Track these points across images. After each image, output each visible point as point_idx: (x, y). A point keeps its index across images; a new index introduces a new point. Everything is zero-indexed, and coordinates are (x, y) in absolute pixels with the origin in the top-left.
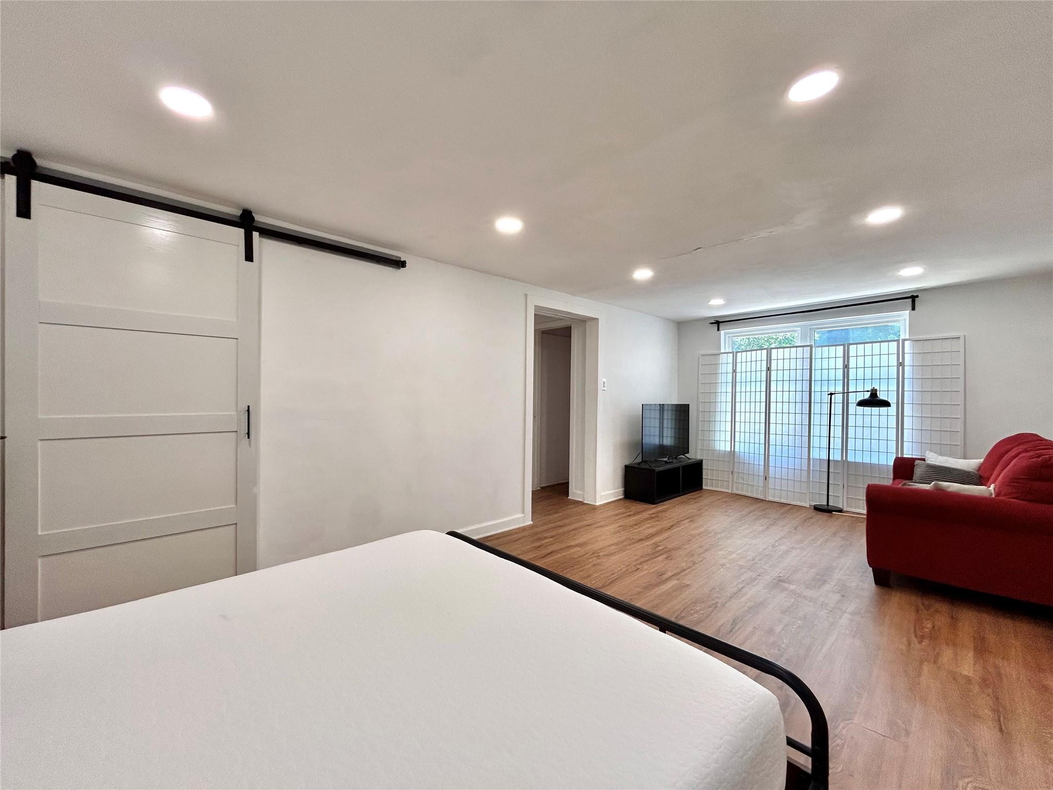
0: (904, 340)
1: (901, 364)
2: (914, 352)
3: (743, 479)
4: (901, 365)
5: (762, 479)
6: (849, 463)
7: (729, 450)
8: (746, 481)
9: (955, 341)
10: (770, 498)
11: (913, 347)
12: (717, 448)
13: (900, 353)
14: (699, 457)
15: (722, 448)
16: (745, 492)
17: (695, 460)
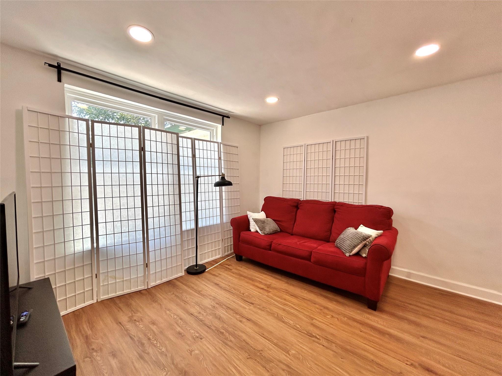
0: (220, 143)
2: (224, 152)
4: (220, 159)
7: (90, 249)
11: (224, 149)
13: (219, 151)
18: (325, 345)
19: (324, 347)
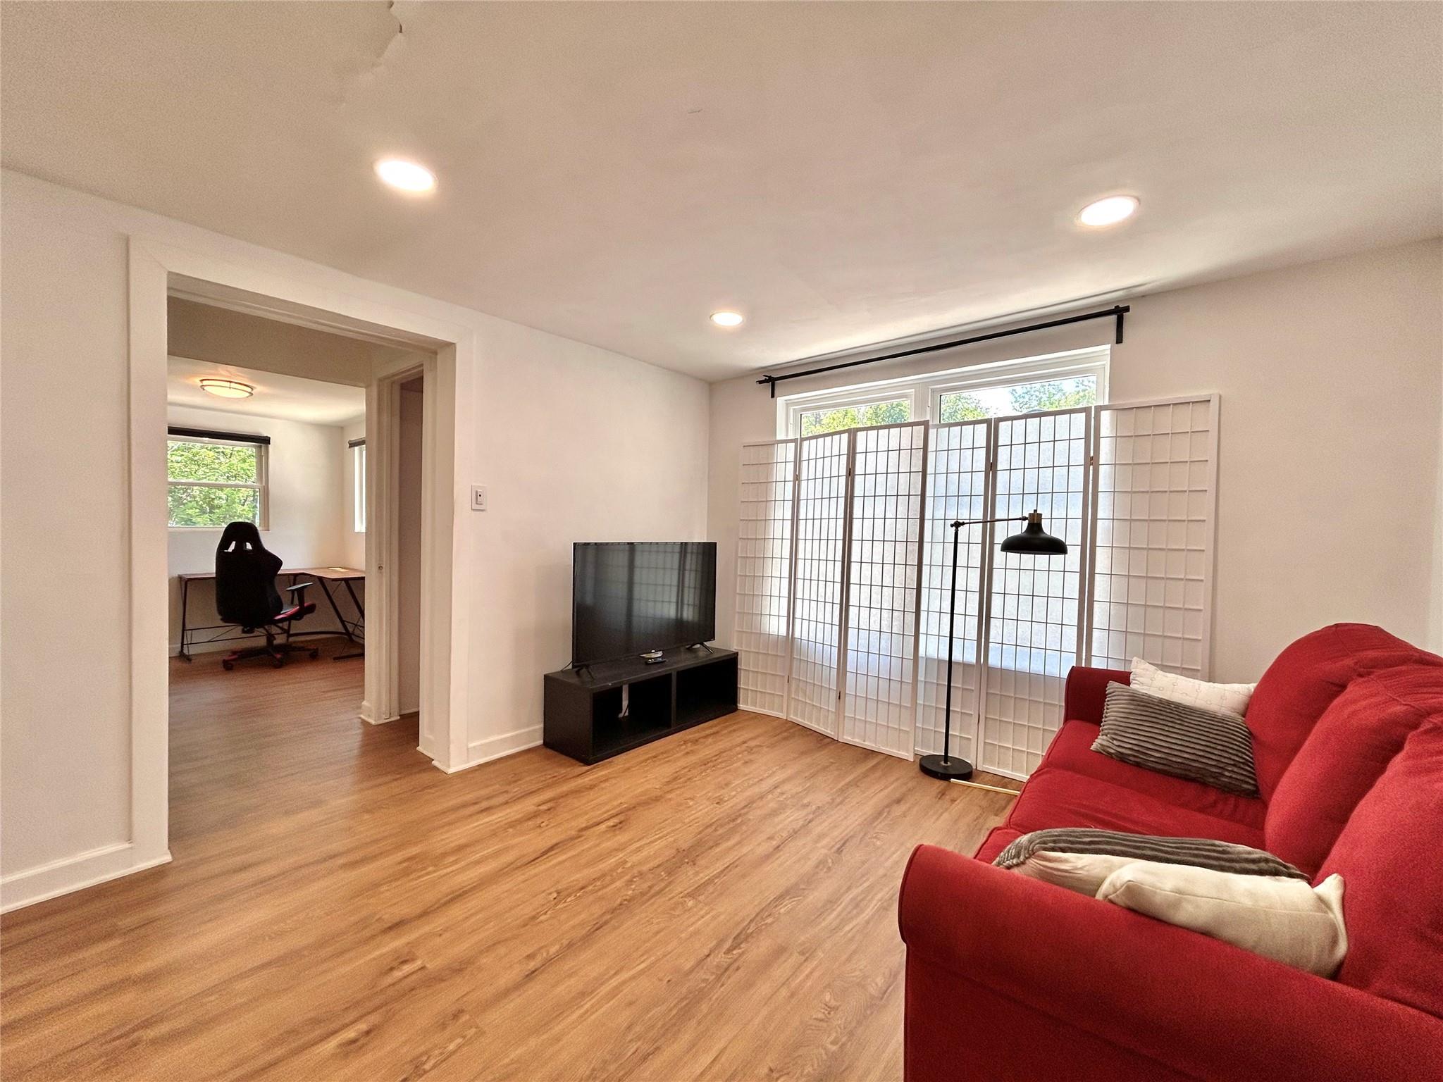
0: (1099, 409)
1: (1091, 461)
2: (1118, 435)
3: (805, 695)
4: (1091, 464)
5: (833, 696)
6: (990, 670)
7: (785, 635)
8: (810, 700)
9: (1201, 407)
10: (845, 737)
11: (1117, 424)
12: (765, 629)
13: (1092, 436)
14: (734, 647)
15: (774, 631)
16: (808, 720)
17: (727, 653)
18: (709, 959)
19: (702, 955)
